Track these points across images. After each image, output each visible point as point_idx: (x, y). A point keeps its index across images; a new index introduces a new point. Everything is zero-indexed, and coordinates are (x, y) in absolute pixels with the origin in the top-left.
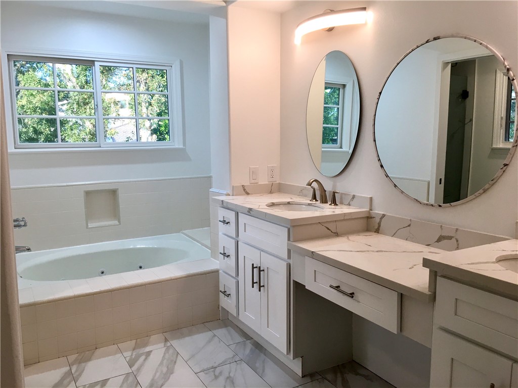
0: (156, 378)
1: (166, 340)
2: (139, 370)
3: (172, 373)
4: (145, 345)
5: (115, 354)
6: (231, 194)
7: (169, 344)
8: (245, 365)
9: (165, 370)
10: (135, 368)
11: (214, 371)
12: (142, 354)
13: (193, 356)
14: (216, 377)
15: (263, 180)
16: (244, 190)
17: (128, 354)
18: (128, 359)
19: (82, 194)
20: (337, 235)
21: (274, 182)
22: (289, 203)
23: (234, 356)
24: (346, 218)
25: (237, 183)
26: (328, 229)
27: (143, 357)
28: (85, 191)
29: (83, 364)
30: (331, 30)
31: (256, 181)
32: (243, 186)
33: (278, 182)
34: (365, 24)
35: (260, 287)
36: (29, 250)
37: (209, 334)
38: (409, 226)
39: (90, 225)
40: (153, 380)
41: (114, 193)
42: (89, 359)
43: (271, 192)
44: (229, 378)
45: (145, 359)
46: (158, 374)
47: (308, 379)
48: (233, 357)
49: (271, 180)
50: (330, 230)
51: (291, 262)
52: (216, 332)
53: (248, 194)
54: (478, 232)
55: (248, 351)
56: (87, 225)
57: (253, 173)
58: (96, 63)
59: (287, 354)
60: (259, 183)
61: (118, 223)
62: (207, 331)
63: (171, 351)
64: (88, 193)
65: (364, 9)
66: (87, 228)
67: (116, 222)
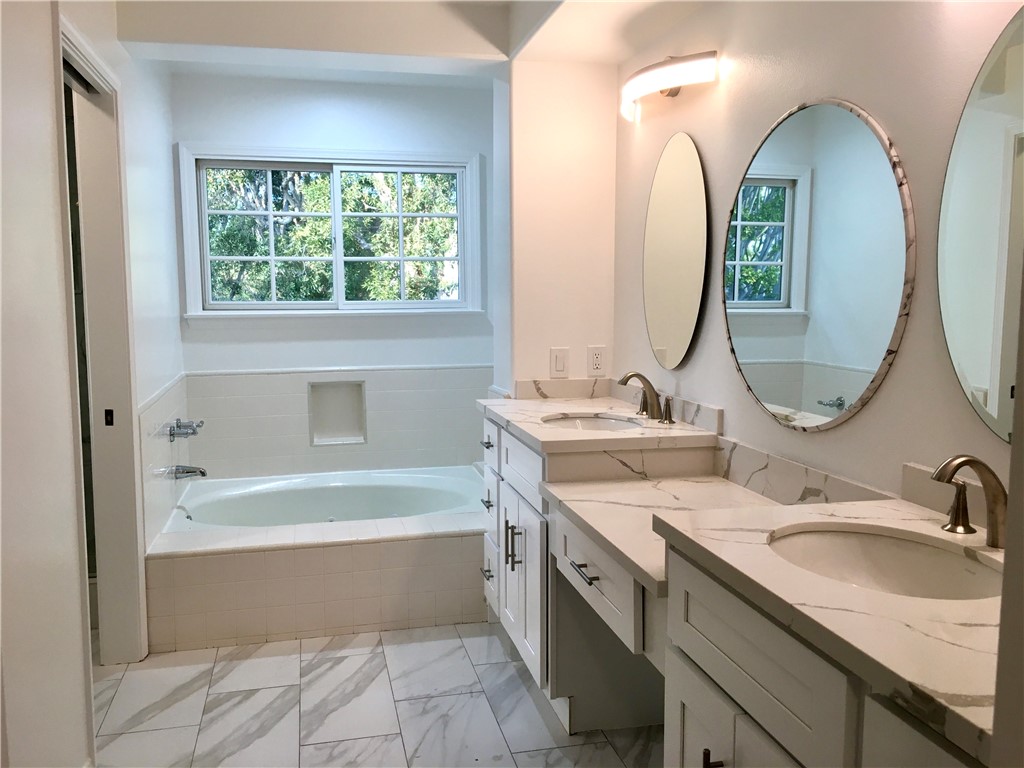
0: (330, 698)
1: (380, 643)
2: (310, 683)
3: (358, 695)
4: (342, 647)
5: (290, 654)
6: (513, 396)
7: (380, 649)
8: (483, 701)
9: (350, 687)
10: (305, 679)
11: (426, 703)
12: (329, 660)
13: (405, 674)
14: (425, 712)
15: (579, 372)
16: (538, 389)
17: (307, 657)
18: (303, 664)
19: (305, 388)
20: (644, 476)
21: (600, 376)
22: (597, 416)
23: (475, 683)
24: (662, 446)
25: (525, 376)
26: (625, 464)
27: (329, 665)
28: (309, 383)
29: (235, 662)
30: (674, 93)
31: (562, 375)
32: (535, 382)
33: (608, 378)
34: (716, 83)
35: (513, 563)
36: (203, 474)
37: (456, 642)
38: (766, 467)
39: (317, 441)
40: (324, 700)
41: (358, 387)
42: (248, 656)
43: (592, 396)
44: (444, 716)
45: (331, 668)
46: (336, 693)
47: (579, 740)
48: (471, 686)
49: (596, 372)
50: (629, 467)
51: (548, 517)
52: (467, 641)
53: (545, 396)
54: (860, 485)
55: (503, 678)
56: (312, 441)
57: (558, 360)
58: (334, 167)
59: (542, 688)
60: (570, 379)
61: (363, 441)
62: (454, 638)
63: (377, 661)
64: (314, 387)
65: (713, 54)
66: (311, 445)
67: (361, 439)
